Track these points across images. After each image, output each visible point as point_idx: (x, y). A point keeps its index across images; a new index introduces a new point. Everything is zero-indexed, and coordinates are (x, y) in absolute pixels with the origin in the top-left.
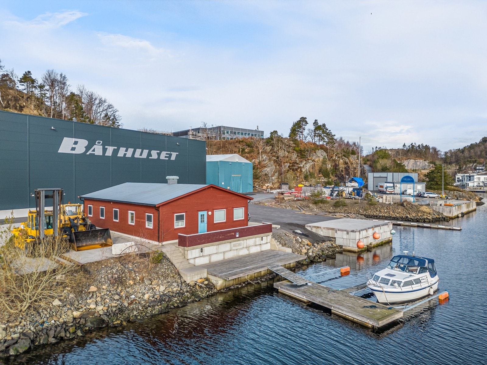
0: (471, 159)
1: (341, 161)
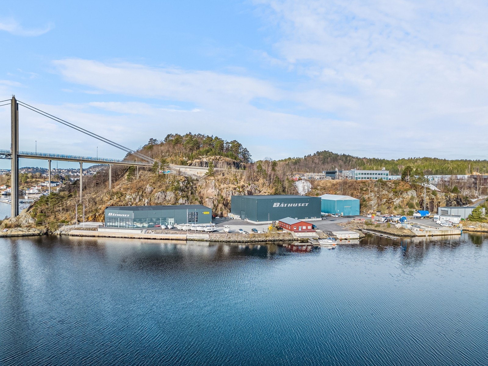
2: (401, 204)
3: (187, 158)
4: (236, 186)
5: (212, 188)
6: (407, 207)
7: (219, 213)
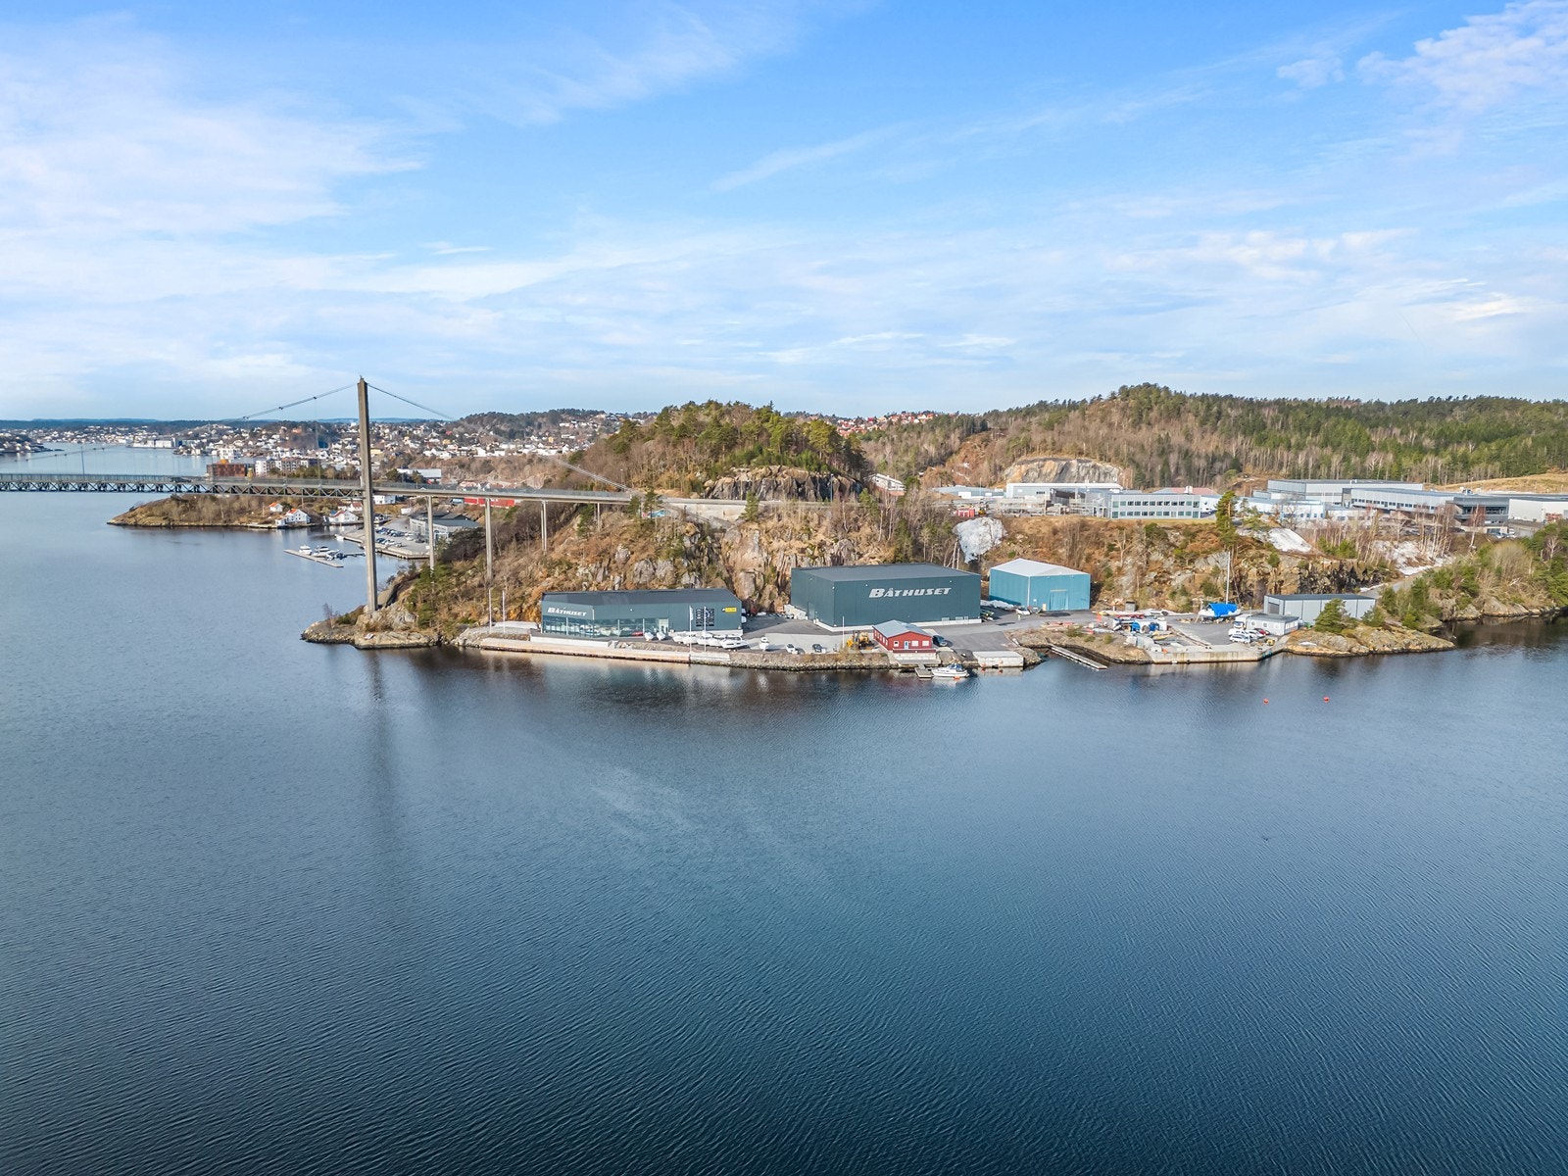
2: (1187, 585)
3: (704, 474)
4: (806, 545)
5: (754, 550)
6: (1202, 592)
7: (767, 604)
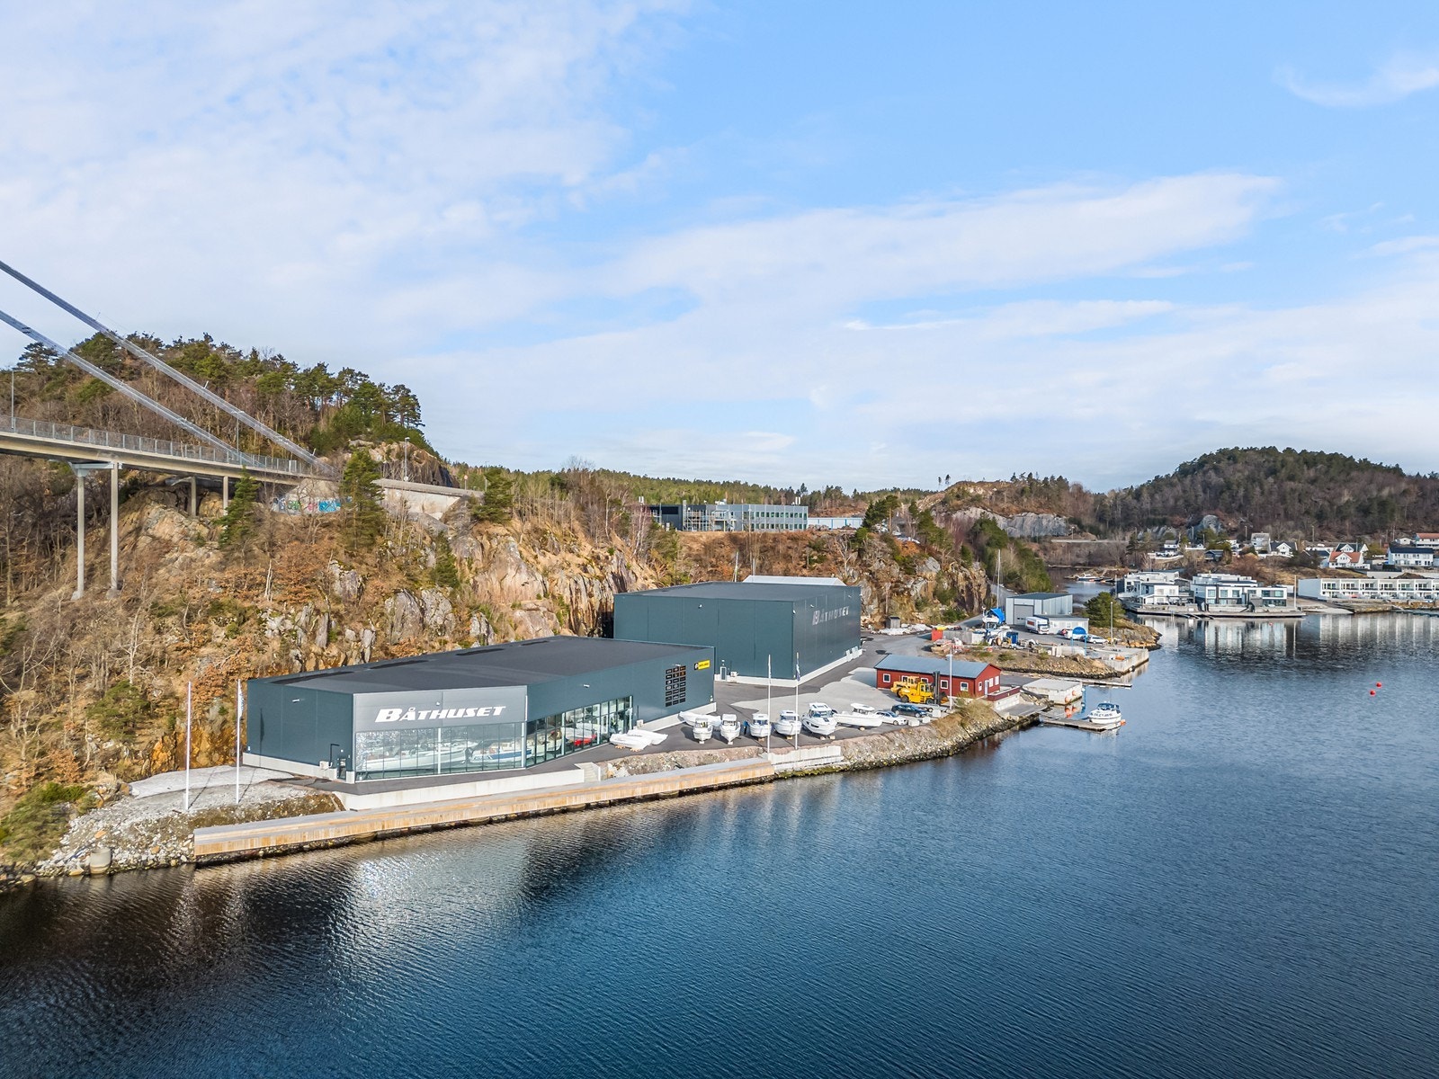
0: (1155, 515)
1: (960, 574)
2: (924, 595)
4: (583, 560)
6: (937, 601)
